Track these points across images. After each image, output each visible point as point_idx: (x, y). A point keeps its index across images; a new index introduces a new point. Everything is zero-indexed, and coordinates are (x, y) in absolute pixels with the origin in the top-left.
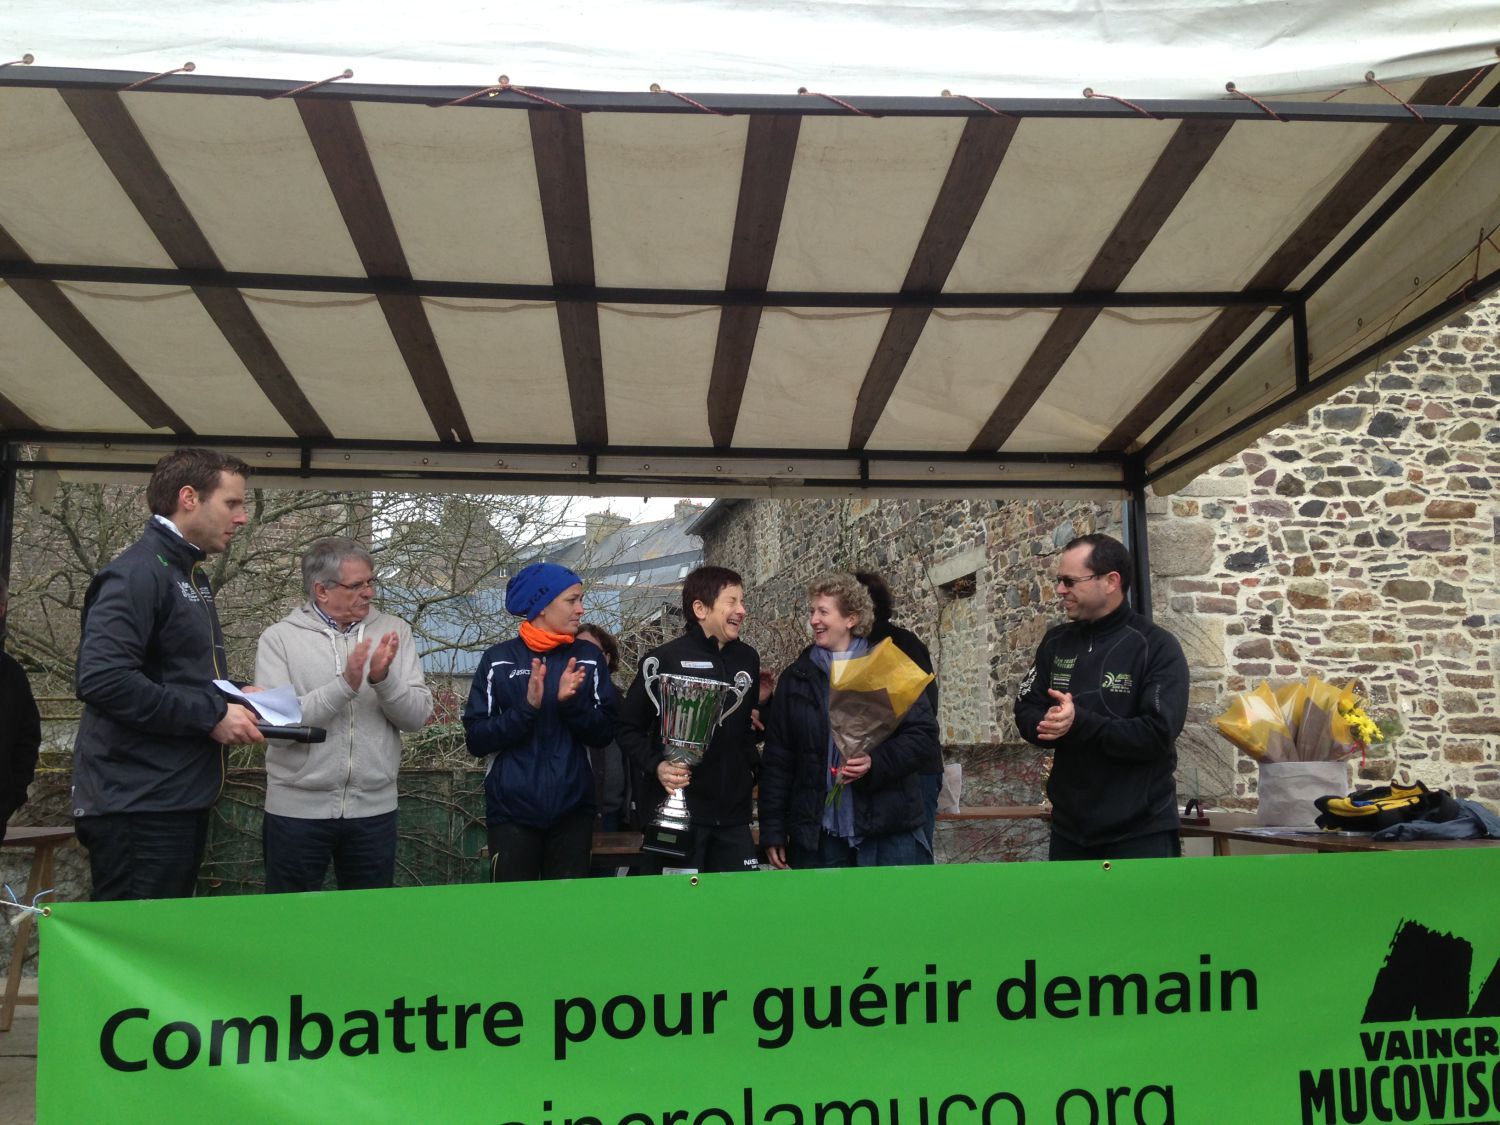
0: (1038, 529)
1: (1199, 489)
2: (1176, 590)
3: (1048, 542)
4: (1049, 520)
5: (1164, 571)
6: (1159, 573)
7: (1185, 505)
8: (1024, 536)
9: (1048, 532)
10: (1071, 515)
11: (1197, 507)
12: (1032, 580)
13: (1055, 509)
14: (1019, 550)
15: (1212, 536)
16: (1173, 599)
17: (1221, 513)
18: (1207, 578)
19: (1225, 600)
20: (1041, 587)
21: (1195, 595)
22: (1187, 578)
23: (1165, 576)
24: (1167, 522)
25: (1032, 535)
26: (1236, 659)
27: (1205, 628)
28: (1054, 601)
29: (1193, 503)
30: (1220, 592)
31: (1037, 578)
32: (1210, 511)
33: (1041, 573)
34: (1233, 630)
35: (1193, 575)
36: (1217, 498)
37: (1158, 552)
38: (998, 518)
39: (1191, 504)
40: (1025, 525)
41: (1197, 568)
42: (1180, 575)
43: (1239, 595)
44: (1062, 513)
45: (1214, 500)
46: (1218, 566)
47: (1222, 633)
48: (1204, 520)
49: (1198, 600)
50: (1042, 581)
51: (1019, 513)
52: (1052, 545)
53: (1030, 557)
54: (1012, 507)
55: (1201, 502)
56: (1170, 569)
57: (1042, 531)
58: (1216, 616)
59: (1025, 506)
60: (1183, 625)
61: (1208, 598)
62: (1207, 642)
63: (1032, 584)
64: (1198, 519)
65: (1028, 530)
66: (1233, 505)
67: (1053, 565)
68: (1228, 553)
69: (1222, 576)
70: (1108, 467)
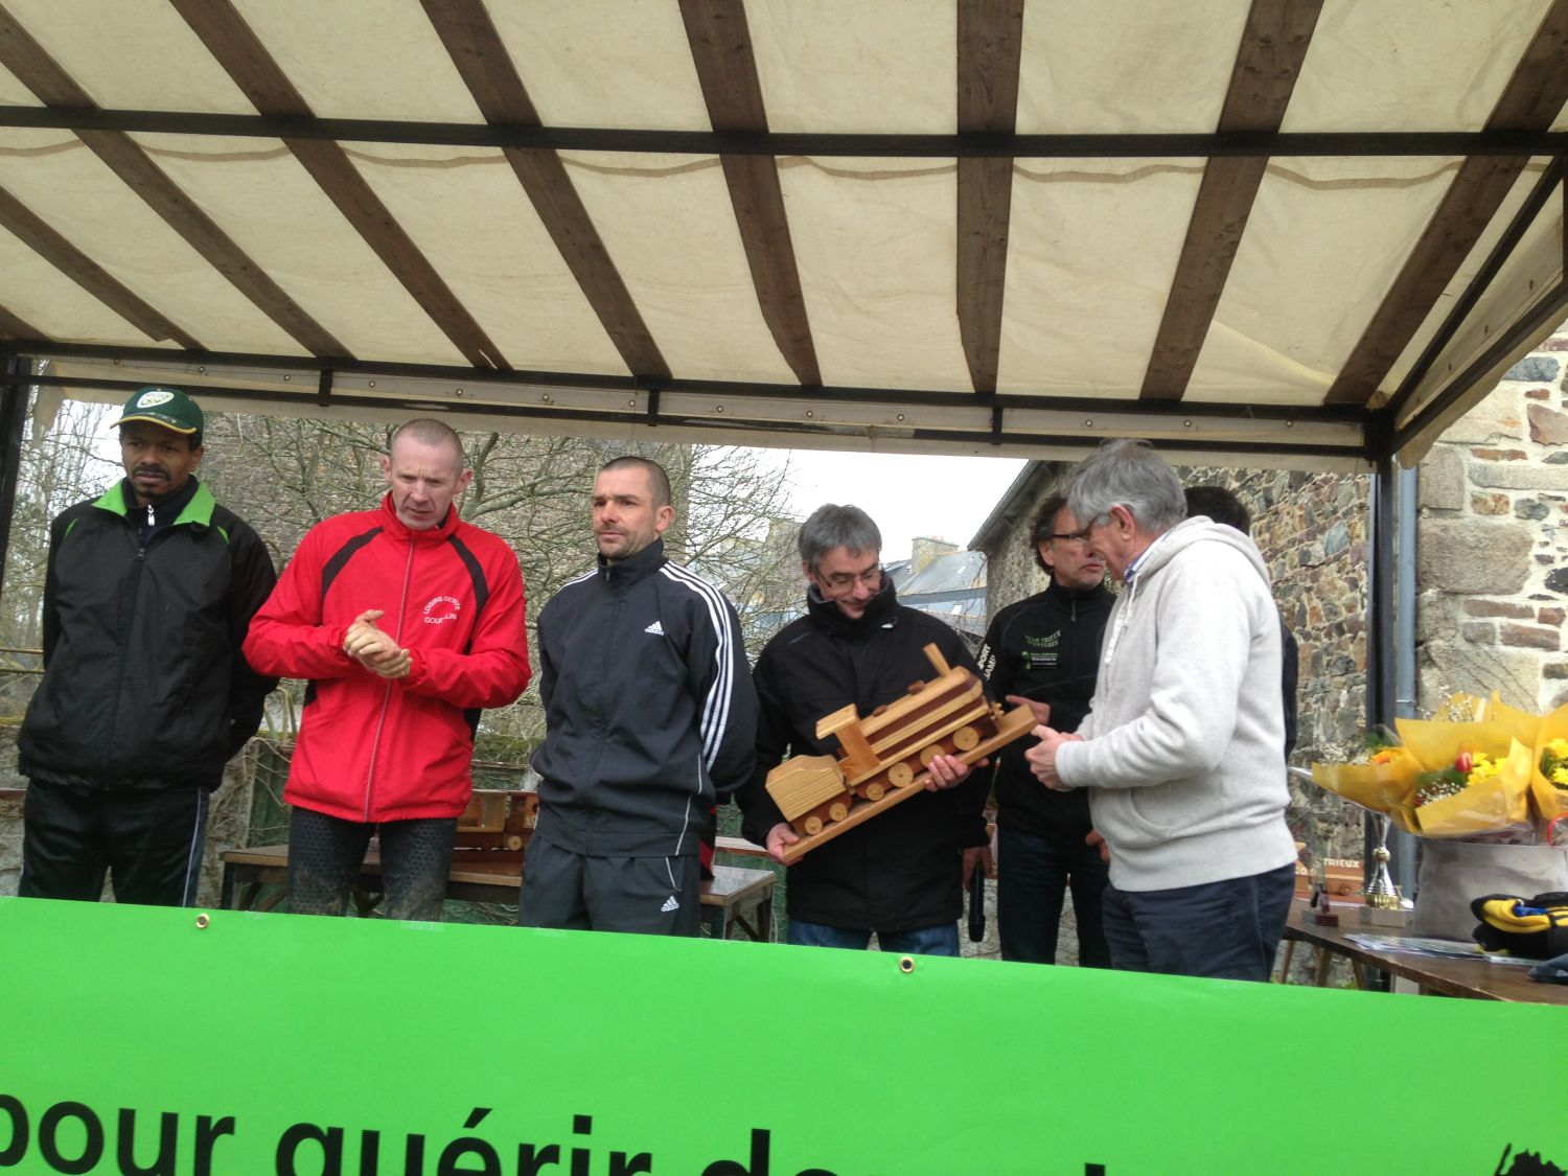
0: (1308, 534)
1: (1511, 478)
2: (1471, 614)
3: (1318, 549)
4: (1321, 521)
5: (1456, 587)
6: (1447, 589)
7: (1489, 499)
8: (1292, 542)
9: (1319, 536)
10: (1345, 515)
11: (1507, 503)
12: (1299, 599)
13: (1328, 507)
14: (1287, 560)
15: (1528, 544)
16: (1466, 625)
17: (1543, 513)
18: (1519, 600)
19: (1543, 631)
20: (1308, 608)
21: (1498, 622)
22: (1489, 598)
23: (1456, 594)
24: (1461, 521)
25: (1301, 541)
27: (1511, 666)
28: (1321, 625)
29: (1501, 497)
30: (1536, 620)
31: (1304, 597)
32: (1527, 509)
33: (1308, 590)
34: (1552, 672)
35: (1496, 594)
36: (1537, 492)
37: (1447, 561)
38: (1265, 521)
39: (1498, 498)
40: (1294, 529)
41: (1504, 585)
42: (1478, 593)
43: (1564, 625)
44: (1335, 512)
45: (1533, 495)
46: (1536, 581)
47: (1535, 675)
48: (1517, 521)
49: (1502, 627)
50: (1310, 599)
51: (1288, 514)
52: (1323, 553)
53: (1298, 569)
54: (1281, 506)
55: (1513, 497)
56: (1463, 585)
57: (1312, 536)
58: (1528, 652)
59: (1295, 504)
60: (1479, 661)
61: (1518, 627)
62: (1513, 686)
63: (1298, 604)
64: (1509, 519)
65: (1296, 535)
66: (1561, 502)
67: (1323, 578)
68: (1551, 567)
69: (1540, 597)
70: (1341, 426)
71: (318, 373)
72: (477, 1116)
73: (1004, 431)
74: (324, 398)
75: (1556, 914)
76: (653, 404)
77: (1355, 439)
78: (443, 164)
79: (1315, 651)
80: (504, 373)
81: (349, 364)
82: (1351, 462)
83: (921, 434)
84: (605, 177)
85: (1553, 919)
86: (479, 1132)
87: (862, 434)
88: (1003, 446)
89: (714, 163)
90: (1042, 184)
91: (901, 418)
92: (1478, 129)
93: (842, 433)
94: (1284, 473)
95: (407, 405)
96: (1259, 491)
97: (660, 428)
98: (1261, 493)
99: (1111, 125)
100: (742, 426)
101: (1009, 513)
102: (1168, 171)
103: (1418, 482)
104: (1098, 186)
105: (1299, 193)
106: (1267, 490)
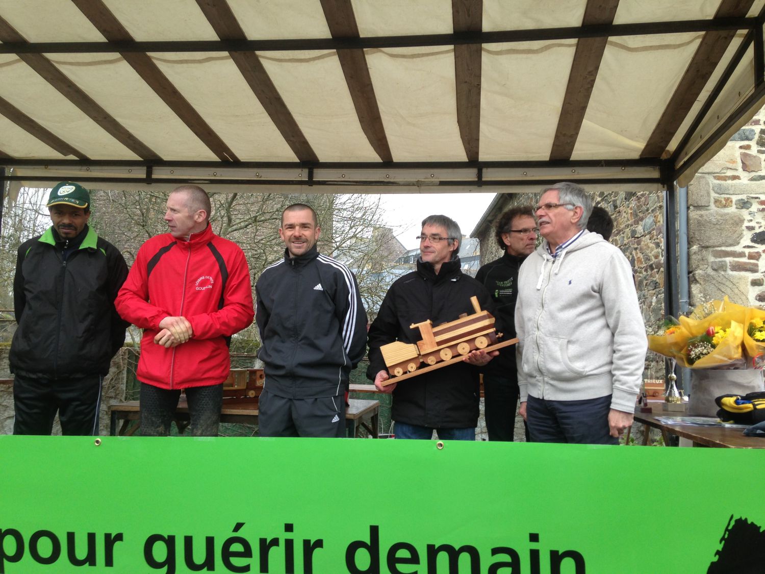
0: (635, 221)
1: (733, 189)
2: (715, 256)
3: (640, 229)
4: (641, 215)
5: (707, 244)
6: (703, 245)
7: (723, 200)
8: (627, 226)
9: (640, 222)
10: (653, 211)
11: (731, 201)
12: (631, 254)
13: (644, 208)
14: (625, 235)
15: (742, 221)
16: (712, 262)
17: (749, 206)
18: (738, 249)
19: (750, 263)
20: (636, 258)
21: (728, 260)
22: (723, 248)
23: (707, 247)
24: (709, 211)
25: (632, 225)
26: (757, 302)
27: (735, 281)
28: (642, 266)
29: (728, 199)
30: (747, 258)
31: (634, 252)
32: (741, 204)
33: (636, 249)
34: (755, 283)
35: (727, 246)
36: (746, 195)
37: (702, 231)
39: (727, 200)
40: (628, 220)
41: (730, 242)
42: (718, 247)
43: (761, 260)
44: (647, 210)
45: (744, 197)
46: (746, 240)
47: (747, 285)
48: (736, 210)
49: (730, 263)
50: (637, 253)
51: (625, 212)
52: (642, 230)
53: (630, 239)
54: (621, 208)
55: (734, 198)
56: (711, 243)
57: (636, 222)
58: (743, 273)
59: (628, 207)
60: (719, 280)
61: (738, 262)
62: (736, 291)
63: (631, 256)
64: (732, 210)
65: (629, 222)
66: (758, 200)
67: (642, 243)
68: (753, 232)
69: (749, 247)
70: (649, 168)
71: (145, 168)
72: (238, 526)
73: (483, 179)
74: (149, 180)
75: (756, 403)
76: (311, 175)
77: (656, 174)
78: (200, 61)
79: (640, 278)
80: (236, 163)
81: (160, 162)
82: (655, 186)
83: (442, 183)
84: (280, 63)
85: (754, 405)
86: (240, 534)
87: (414, 185)
88: (484, 187)
89: (333, 54)
90: (496, 57)
91: (432, 176)
92: (711, 18)
93: (404, 185)
94: (622, 192)
95: (189, 182)
96: (611, 201)
97: (315, 187)
98: (611, 203)
99: (529, 25)
100: (355, 184)
101: (489, 218)
102: (559, 46)
103: (687, 193)
104: (524, 56)
105: (624, 54)
106: (615, 201)
